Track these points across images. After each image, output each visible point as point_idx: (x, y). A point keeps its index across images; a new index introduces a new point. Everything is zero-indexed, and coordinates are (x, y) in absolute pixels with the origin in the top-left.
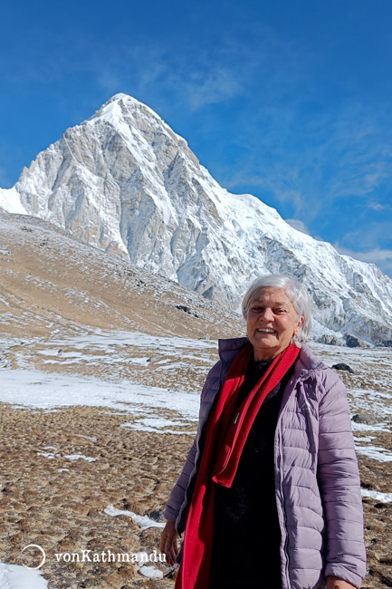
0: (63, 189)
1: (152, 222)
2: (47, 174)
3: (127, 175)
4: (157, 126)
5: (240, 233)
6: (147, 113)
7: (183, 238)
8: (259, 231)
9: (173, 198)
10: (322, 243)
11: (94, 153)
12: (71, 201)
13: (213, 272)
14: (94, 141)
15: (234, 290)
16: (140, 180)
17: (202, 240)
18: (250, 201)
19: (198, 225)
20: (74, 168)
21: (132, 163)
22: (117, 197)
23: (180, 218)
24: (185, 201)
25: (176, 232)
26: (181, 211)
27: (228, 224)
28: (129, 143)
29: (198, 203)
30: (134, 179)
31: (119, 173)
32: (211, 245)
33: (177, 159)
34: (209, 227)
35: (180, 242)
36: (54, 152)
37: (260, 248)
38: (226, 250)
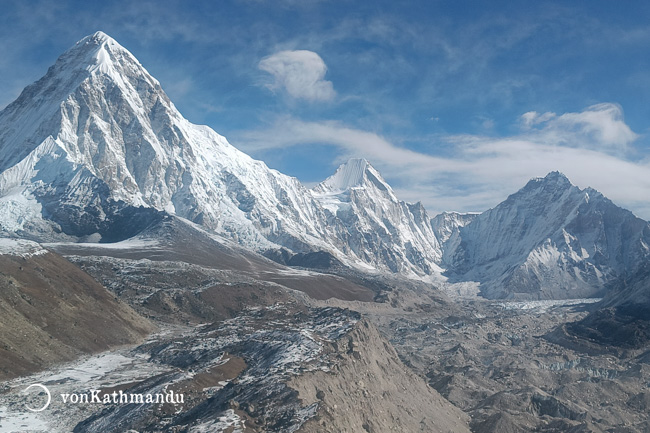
0: (87, 136)
1: (153, 163)
2: (72, 122)
3: (127, 122)
4: (139, 73)
5: (207, 167)
6: (130, 60)
7: (174, 175)
8: (220, 165)
9: (161, 140)
10: (257, 161)
11: (100, 102)
12: (95, 146)
13: (200, 202)
14: (99, 91)
15: (214, 216)
16: (139, 129)
17: (187, 176)
18: (208, 132)
19: (183, 165)
20: (92, 118)
21: (130, 112)
22: (121, 139)
23: (169, 159)
24: (170, 144)
25: (169, 170)
26: (169, 152)
27: (199, 159)
28: (125, 93)
29: (180, 145)
30: (133, 126)
31: (121, 119)
32: (194, 181)
33: (158, 103)
34: (191, 166)
35: (172, 178)
36: (73, 102)
37: (222, 179)
38: (204, 185)
